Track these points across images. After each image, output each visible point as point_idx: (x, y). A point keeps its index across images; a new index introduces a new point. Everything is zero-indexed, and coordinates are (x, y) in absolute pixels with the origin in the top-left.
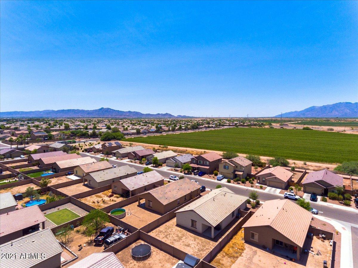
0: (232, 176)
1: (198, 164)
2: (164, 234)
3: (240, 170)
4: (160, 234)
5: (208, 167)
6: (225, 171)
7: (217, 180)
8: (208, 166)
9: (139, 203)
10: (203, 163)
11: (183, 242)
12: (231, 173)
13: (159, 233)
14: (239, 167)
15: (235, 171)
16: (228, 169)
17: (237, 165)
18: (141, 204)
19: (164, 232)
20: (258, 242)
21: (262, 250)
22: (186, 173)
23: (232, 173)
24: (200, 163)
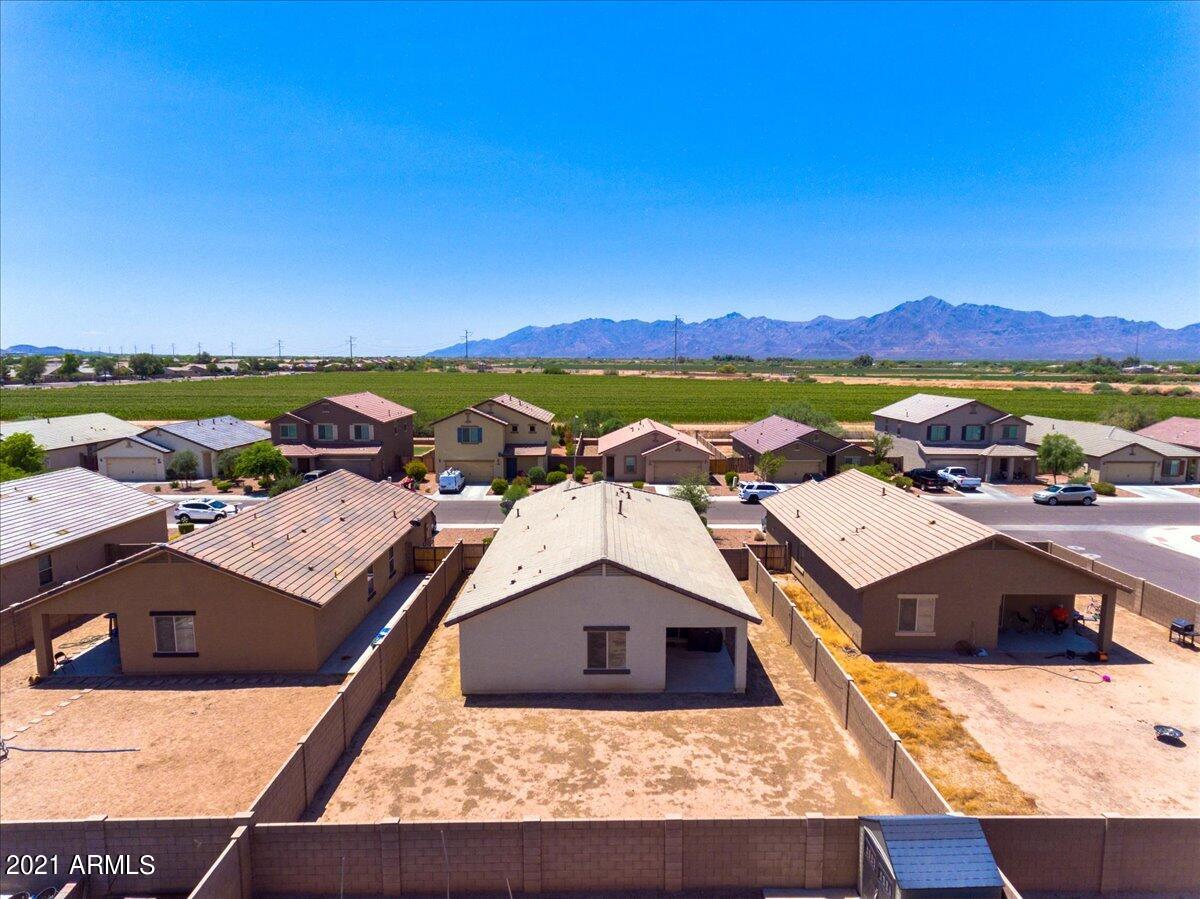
0: (500, 469)
1: (314, 445)
2: (451, 782)
3: (532, 438)
4: (418, 791)
5: (375, 451)
6: (466, 452)
7: (442, 492)
8: (376, 446)
9: (47, 658)
10: (344, 434)
11: (627, 773)
12: (495, 457)
13: (406, 791)
14: (524, 429)
15: (509, 447)
16: (480, 440)
17: (516, 420)
18: (67, 662)
19: (429, 766)
20: (934, 634)
21: (974, 666)
22: (256, 492)
23: (500, 455)
24: (322, 436)
